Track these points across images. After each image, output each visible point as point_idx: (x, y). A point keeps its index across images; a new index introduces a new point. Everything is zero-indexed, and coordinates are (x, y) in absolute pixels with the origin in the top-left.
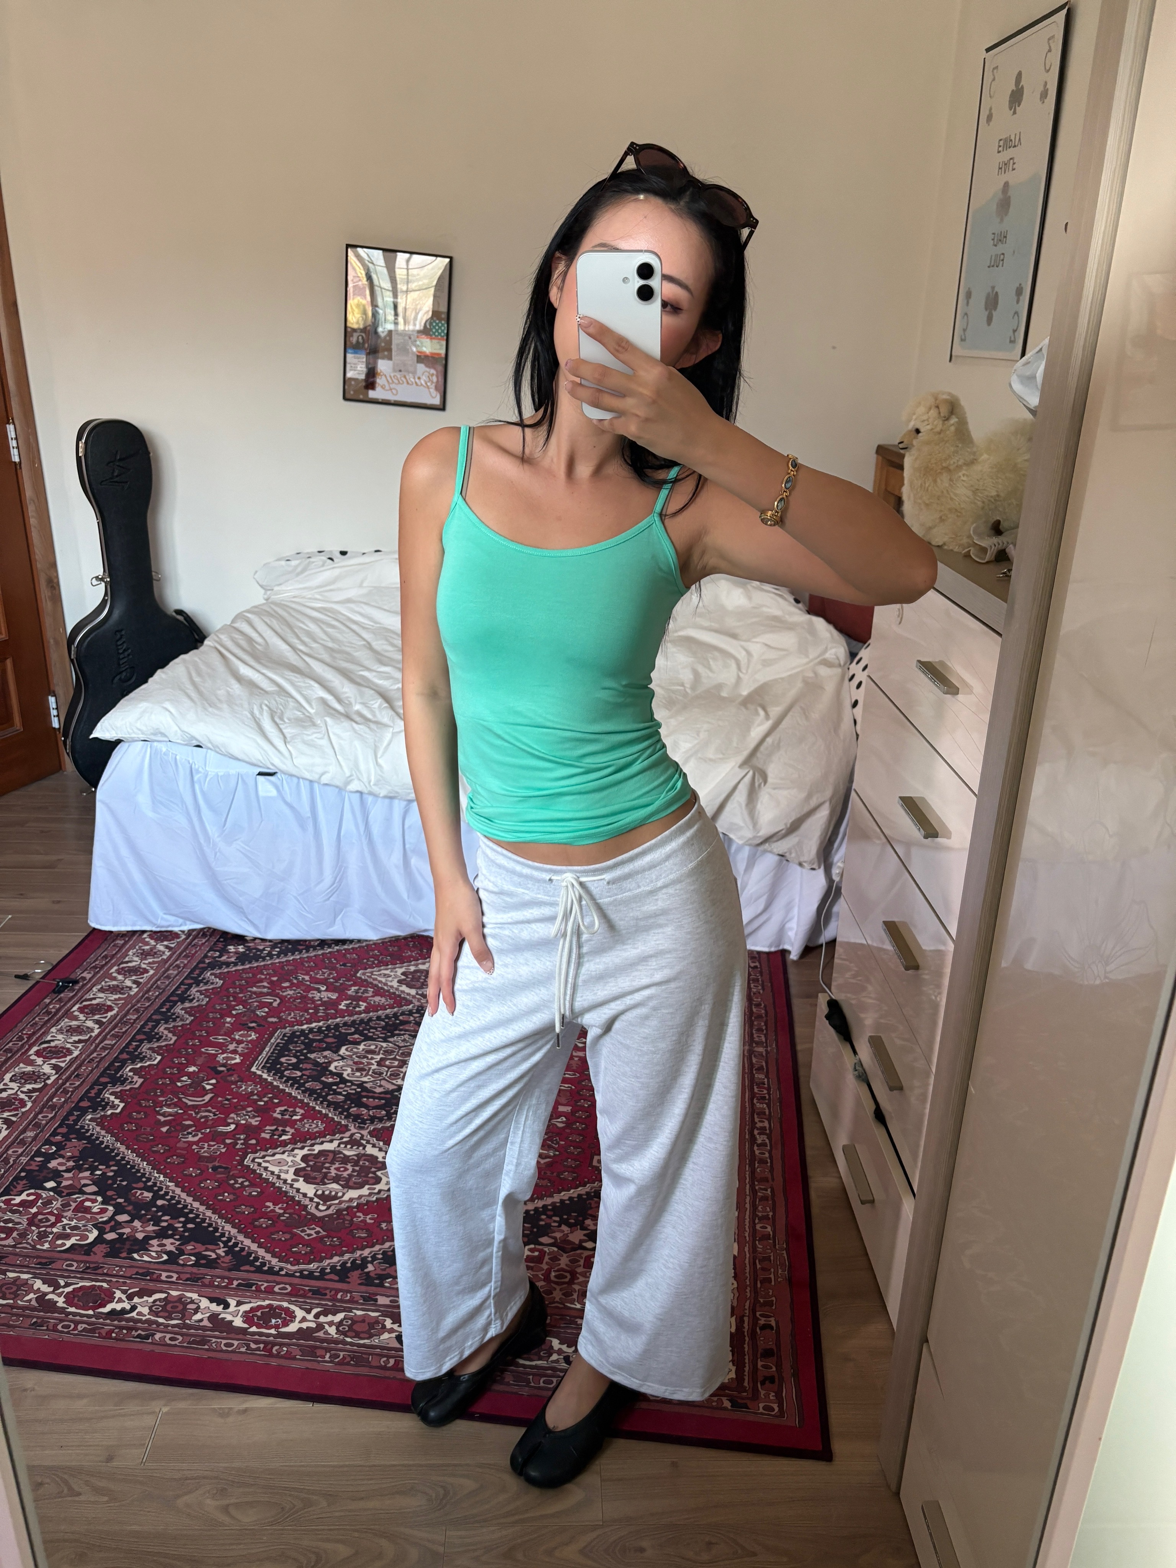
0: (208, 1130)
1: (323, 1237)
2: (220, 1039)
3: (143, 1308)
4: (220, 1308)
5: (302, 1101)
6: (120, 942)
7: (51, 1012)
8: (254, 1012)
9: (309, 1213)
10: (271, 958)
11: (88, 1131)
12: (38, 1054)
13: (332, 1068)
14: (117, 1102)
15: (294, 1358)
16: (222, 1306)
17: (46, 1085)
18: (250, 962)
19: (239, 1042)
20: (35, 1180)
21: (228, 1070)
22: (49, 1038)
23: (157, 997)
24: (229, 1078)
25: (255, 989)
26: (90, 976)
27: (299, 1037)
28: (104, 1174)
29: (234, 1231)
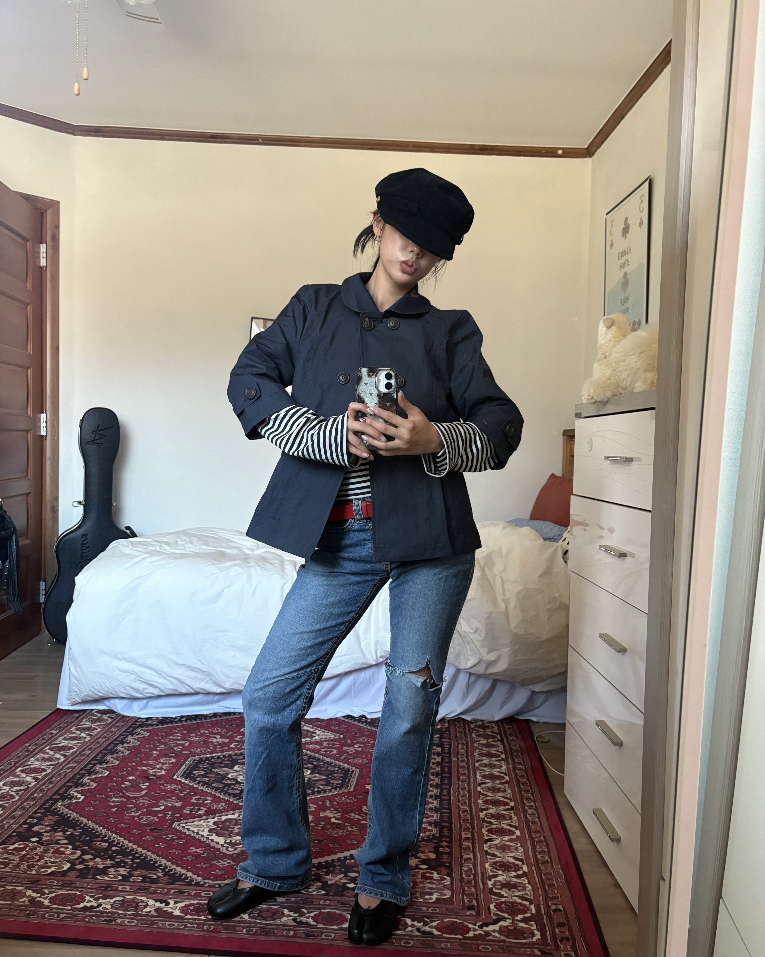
0: (145, 810)
1: (232, 866)
2: (150, 762)
3: (107, 905)
4: (163, 905)
5: (210, 793)
6: (76, 715)
7: (30, 751)
8: (172, 748)
9: (221, 853)
10: (181, 721)
11: (59, 811)
12: (22, 771)
13: (230, 776)
14: (79, 796)
15: (220, 932)
16: (164, 904)
17: (28, 788)
18: (167, 724)
19: (163, 764)
20: (24, 837)
21: (157, 778)
22: (29, 763)
23: (104, 742)
24: (158, 782)
25: (171, 737)
26: (56, 732)
27: (205, 761)
28: (72, 834)
29: (169, 864)
